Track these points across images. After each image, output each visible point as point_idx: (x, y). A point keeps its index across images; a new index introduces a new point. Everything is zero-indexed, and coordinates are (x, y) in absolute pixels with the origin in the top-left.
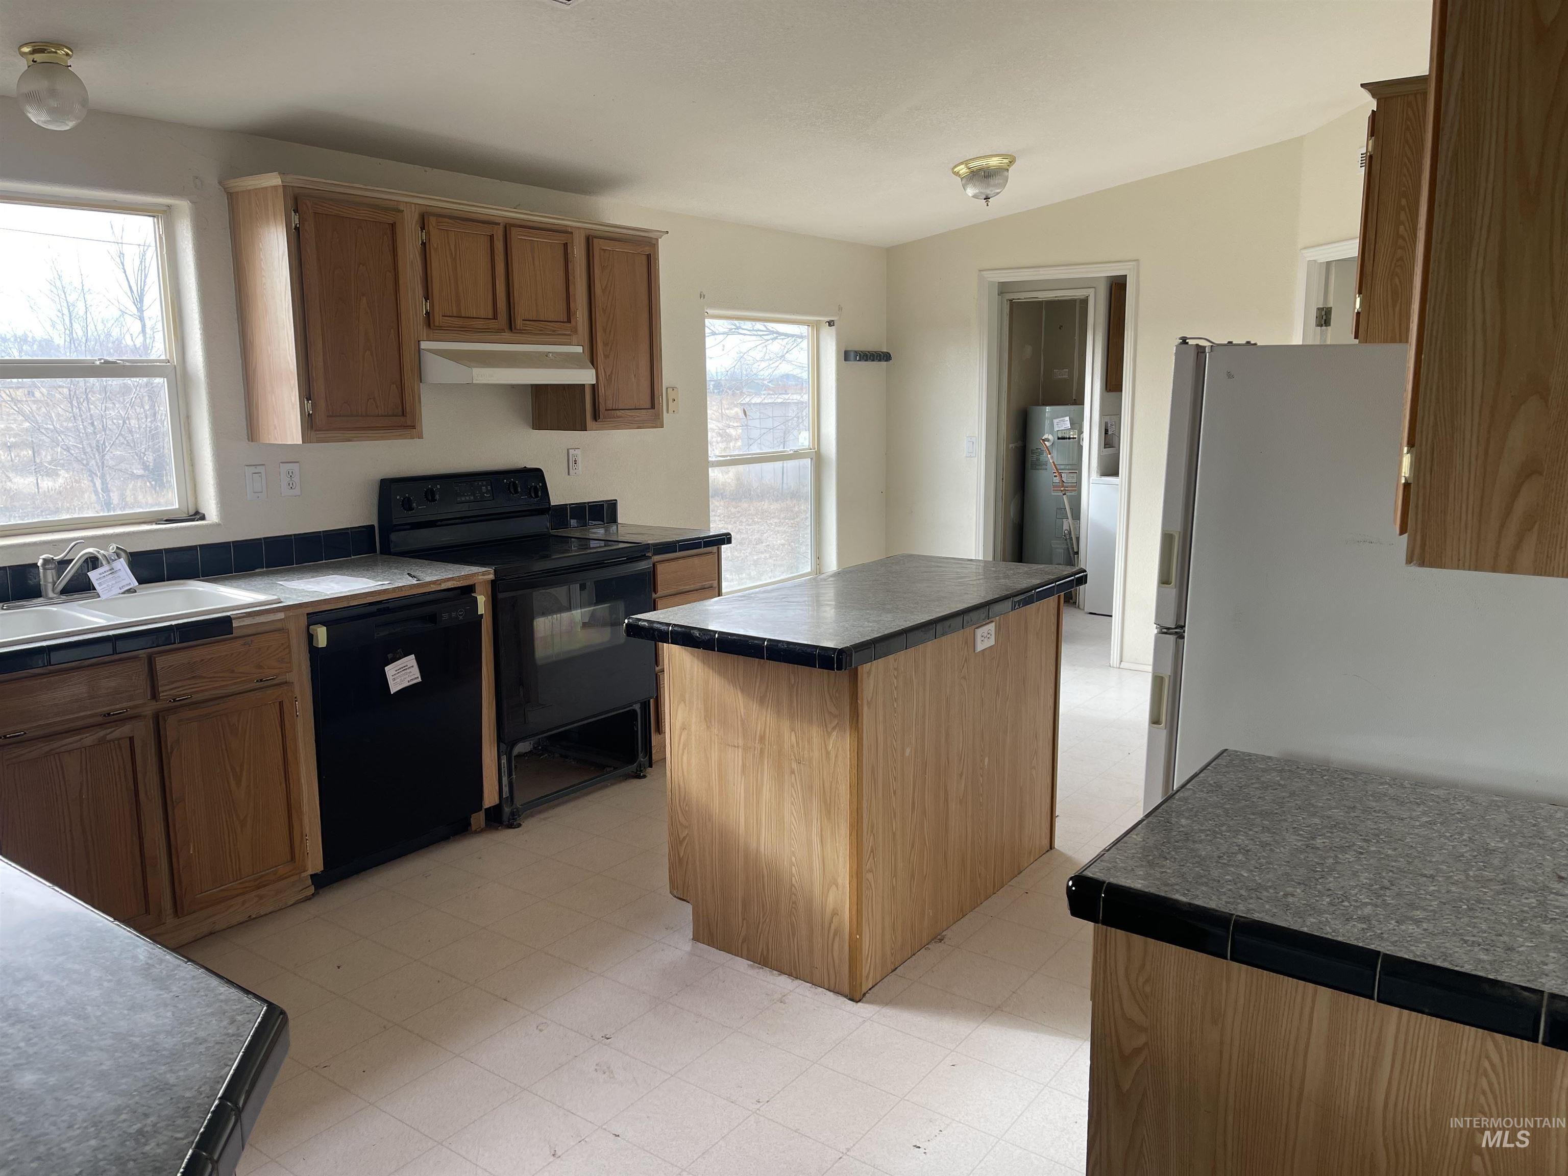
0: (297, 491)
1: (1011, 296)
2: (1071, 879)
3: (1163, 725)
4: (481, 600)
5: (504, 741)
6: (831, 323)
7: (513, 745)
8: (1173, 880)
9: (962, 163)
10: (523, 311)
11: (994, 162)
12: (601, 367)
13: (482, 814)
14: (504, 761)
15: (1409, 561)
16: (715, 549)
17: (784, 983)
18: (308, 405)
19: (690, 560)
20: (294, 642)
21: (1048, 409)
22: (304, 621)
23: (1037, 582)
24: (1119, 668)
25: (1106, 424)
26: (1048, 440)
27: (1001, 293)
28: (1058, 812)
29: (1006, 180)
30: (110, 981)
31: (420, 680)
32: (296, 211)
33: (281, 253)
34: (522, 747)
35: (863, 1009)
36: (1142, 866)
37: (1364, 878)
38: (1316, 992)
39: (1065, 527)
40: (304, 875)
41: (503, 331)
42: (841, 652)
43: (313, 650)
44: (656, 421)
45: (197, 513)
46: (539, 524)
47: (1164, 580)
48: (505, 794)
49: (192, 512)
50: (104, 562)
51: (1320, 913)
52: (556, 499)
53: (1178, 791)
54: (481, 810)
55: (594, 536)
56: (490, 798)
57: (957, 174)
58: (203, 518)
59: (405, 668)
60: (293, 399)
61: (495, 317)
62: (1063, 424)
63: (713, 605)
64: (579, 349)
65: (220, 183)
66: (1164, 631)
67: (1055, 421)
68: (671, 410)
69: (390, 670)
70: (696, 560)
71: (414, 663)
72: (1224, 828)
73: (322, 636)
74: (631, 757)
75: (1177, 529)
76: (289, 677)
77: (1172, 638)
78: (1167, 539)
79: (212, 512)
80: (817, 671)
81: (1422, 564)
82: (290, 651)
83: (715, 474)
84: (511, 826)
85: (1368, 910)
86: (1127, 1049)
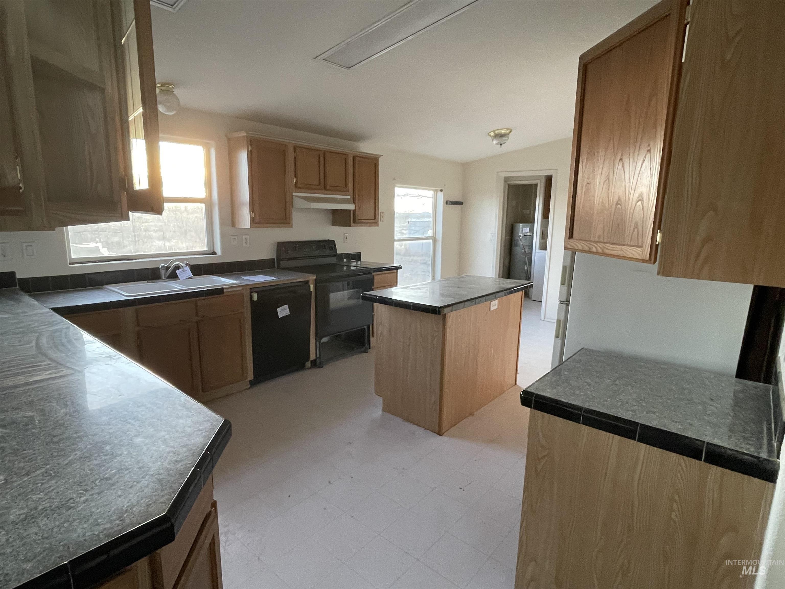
1: (509, 183)
2: (522, 391)
3: (560, 338)
4: (312, 286)
5: (318, 337)
6: (441, 191)
7: (321, 338)
8: (561, 394)
9: (492, 132)
10: (330, 182)
11: (503, 132)
12: (357, 204)
13: (310, 362)
14: (318, 344)
15: (658, 274)
16: (395, 271)
17: (414, 427)
18: (253, 214)
19: (386, 275)
20: (245, 298)
21: (521, 224)
22: (249, 291)
23: (514, 286)
24: (544, 320)
25: (543, 230)
26: (520, 236)
27: (505, 181)
28: (518, 371)
29: (508, 138)
30: (171, 408)
31: (289, 314)
32: (250, 144)
33: (244, 160)
34: (325, 340)
35: (444, 439)
36: (549, 388)
37: (635, 396)
38: (613, 438)
39: (526, 268)
40: (246, 380)
41: (322, 189)
42: (440, 308)
43: (252, 302)
44: (376, 224)
45: (214, 252)
46: (333, 260)
47: (563, 284)
48: (318, 356)
49: (212, 251)
50: (181, 268)
51: (617, 408)
52: (339, 252)
53: (564, 362)
54: (309, 361)
55: (352, 265)
56: (312, 357)
57: (490, 135)
58: (216, 253)
59: (284, 309)
60: (247, 212)
61: (319, 185)
62: (527, 230)
63: (393, 289)
64: (349, 197)
65: (225, 135)
66: (562, 302)
67: (524, 229)
68: (381, 221)
69: (279, 310)
70: (389, 275)
71: (288, 308)
72: (581, 376)
73: (255, 297)
74: (363, 345)
75: (568, 264)
76: (243, 310)
77: (564, 306)
78: (564, 268)
79: (219, 252)
80: (430, 315)
81: (664, 275)
82: (244, 302)
83: (397, 245)
84: (319, 367)
85: (635, 408)
86: (540, 456)
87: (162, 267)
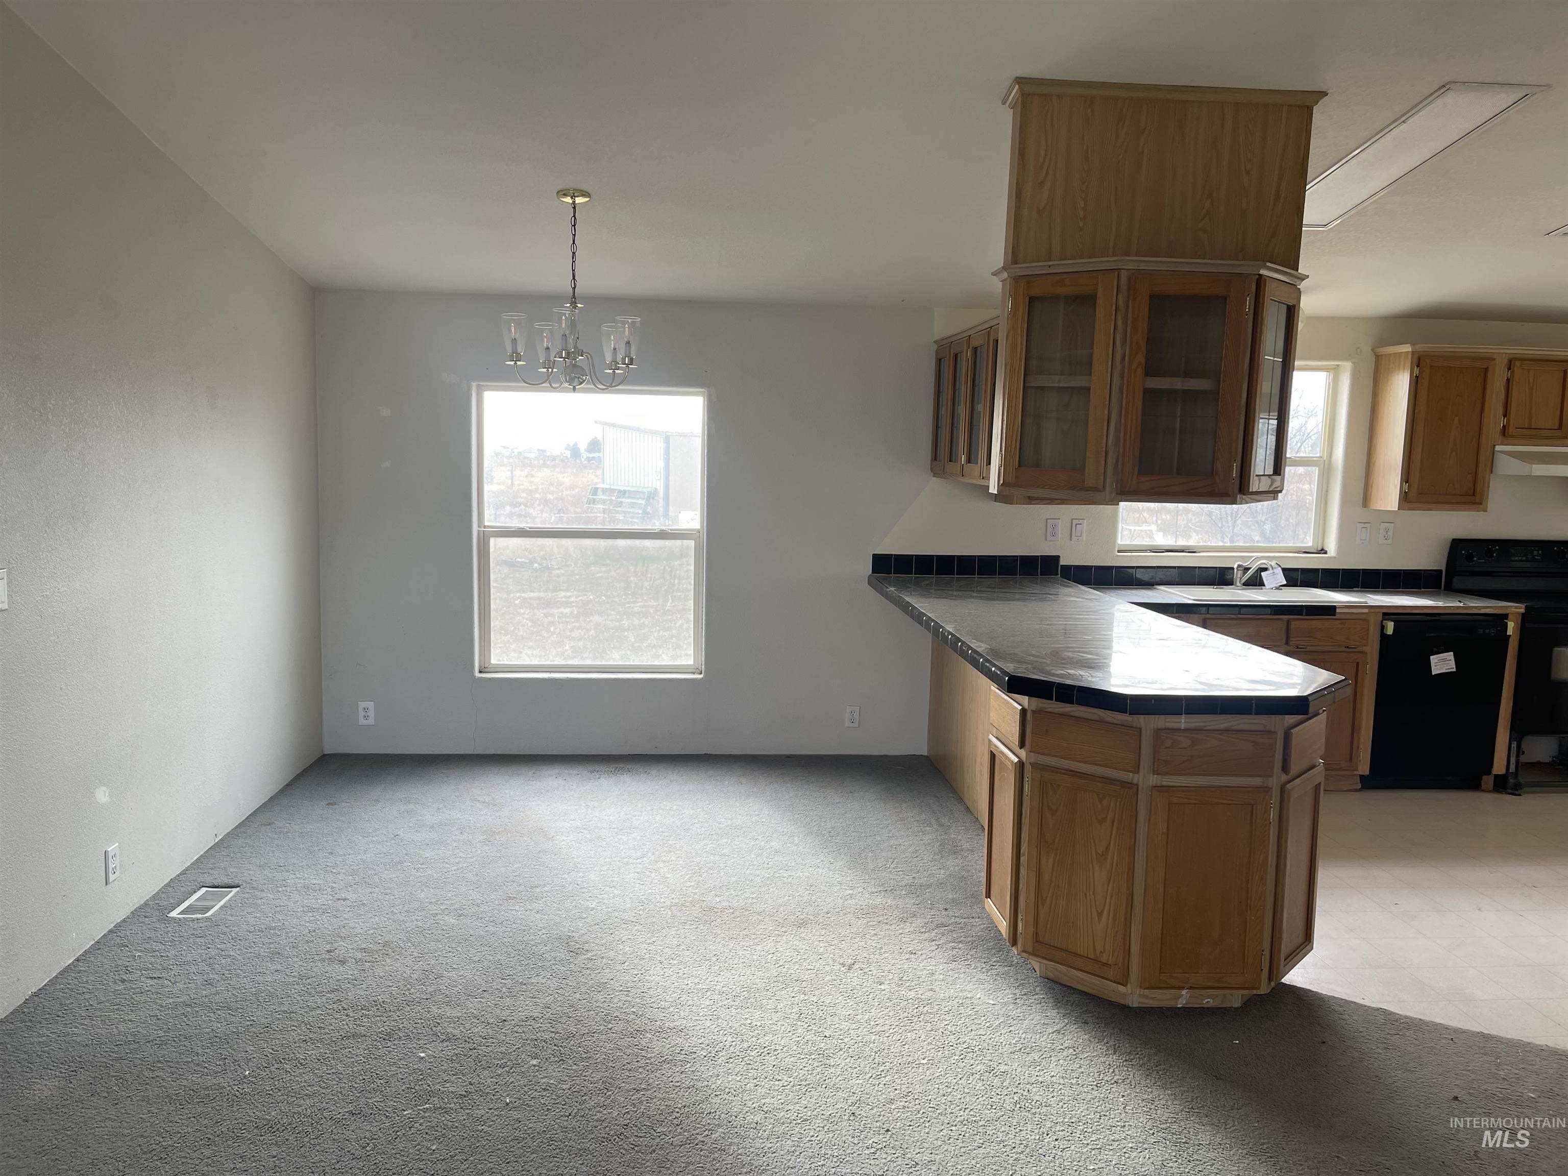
0: (1389, 542)
4: (1512, 625)
5: (1517, 732)
7: (1524, 735)
13: (1490, 779)
14: (1513, 745)
18: (1406, 486)
20: (1372, 628)
22: (1380, 616)
31: (1454, 670)
32: (1418, 366)
33: (1404, 391)
40: (1356, 773)
41: (1564, 438)
43: (1383, 635)
45: (1322, 550)
48: (1511, 769)
49: (1320, 549)
50: (1270, 570)
54: (1491, 775)
56: (1499, 768)
58: (1326, 552)
59: (1445, 660)
60: (1396, 482)
65: (1372, 350)
69: (1434, 659)
71: (1452, 658)
73: (1390, 627)
76: (1366, 649)
79: (1332, 548)
82: (1368, 634)
84: (1513, 793)
87: (1239, 566)
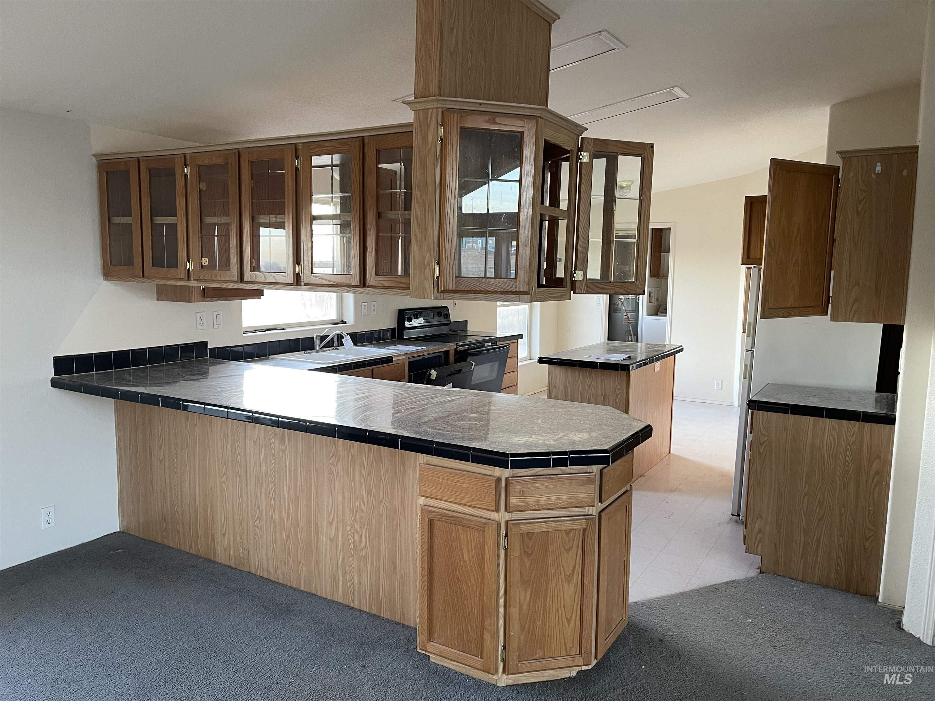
0: (376, 313)
3: (747, 379)
11: (624, 184)
15: (831, 320)
16: (516, 341)
20: (406, 368)
26: (621, 299)
29: (630, 190)
42: (629, 365)
45: (342, 321)
47: (748, 336)
50: (344, 336)
58: (345, 322)
75: (752, 321)
77: (749, 353)
78: (749, 324)
82: (404, 371)
86: (762, 442)
87: (317, 336)
